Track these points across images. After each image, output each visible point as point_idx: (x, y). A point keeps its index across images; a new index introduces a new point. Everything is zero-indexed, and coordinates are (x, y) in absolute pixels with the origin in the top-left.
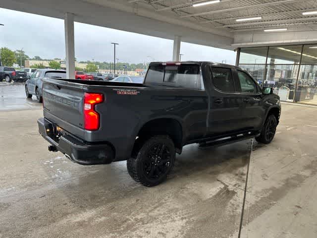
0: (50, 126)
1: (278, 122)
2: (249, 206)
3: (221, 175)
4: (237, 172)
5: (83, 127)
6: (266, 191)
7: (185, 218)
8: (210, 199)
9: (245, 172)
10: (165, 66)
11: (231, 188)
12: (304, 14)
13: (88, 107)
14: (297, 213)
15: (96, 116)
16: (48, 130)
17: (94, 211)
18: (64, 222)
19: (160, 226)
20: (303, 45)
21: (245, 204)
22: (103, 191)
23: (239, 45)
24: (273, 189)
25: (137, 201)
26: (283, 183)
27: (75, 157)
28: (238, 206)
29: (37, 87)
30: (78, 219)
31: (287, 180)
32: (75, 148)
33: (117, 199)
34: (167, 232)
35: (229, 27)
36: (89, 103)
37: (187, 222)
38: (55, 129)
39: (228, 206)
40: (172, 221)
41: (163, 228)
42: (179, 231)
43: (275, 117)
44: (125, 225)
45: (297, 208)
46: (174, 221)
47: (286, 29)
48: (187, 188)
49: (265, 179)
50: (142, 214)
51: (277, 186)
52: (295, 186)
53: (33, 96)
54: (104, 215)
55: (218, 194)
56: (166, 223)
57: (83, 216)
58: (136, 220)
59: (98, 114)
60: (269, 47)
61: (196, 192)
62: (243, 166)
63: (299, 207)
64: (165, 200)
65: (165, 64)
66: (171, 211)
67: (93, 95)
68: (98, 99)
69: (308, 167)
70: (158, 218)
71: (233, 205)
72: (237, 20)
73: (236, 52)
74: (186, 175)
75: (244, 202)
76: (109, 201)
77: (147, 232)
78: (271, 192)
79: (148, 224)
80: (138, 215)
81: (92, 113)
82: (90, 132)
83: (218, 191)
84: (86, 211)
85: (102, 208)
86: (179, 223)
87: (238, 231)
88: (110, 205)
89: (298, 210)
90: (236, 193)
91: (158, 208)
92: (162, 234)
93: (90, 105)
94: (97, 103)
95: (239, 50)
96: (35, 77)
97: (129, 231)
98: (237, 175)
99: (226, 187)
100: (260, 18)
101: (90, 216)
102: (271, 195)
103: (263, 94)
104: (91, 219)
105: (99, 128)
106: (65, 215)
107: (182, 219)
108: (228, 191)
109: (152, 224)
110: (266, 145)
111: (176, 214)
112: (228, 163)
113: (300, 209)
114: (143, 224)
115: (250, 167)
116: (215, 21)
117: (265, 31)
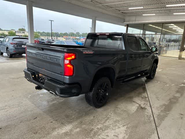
0: (33, 74)
1: (157, 67)
2: (156, 116)
3: (134, 99)
4: (143, 97)
5: (63, 74)
6: (161, 106)
7: (125, 125)
8: (134, 113)
9: (147, 96)
10: (98, 35)
11: (142, 106)
12: (167, 6)
13: (67, 62)
14: (182, 118)
15: (72, 67)
16: (33, 76)
17: (71, 125)
18: (55, 133)
19: (113, 131)
20: (163, 23)
21: (154, 115)
22: (72, 112)
23: (128, 23)
24: (164, 105)
25: (94, 117)
26: (169, 102)
27: (58, 93)
28: (150, 116)
29: (7, 48)
30: (63, 131)
31: (170, 99)
32: (58, 87)
33: (81, 116)
34: (118, 134)
35: (122, 13)
36: (67, 60)
37: (127, 128)
38: (38, 75)
39: (145, 116)
40: (118, 128)
41: (115, 132)
42: (125, 133)
43: (156, 64)
44: (93, 132)
45: (181, 115)
46: (119, 128)
47: (155, 14)
48: (119, 108)
49: (159, 100)
50: (100, 125)
51: (166, 103)
52: (175, 103)
53: (4, 53)
54: (77, 127)
55: (137, 110)
56: (116, 129)
57: (65, 128)
58: (98, 128)
59: (73, 66)
60: (144, 24)
61: (125, 109)
62: (144, 92)
63: (182, 114)
64: (110, 116)
65: (99, 34)
66: (115, 122)
67: (70, 54)
68: (73, 57)
69: (178, 92)
70: (110, 127)
71: (148, 116)
72: (129, 9)
73: (126, 27)
74: (116, 99)
75: (153, 114)
76: (77, 118)
77: (107, 136)
78: (164, 107)
79: (106, 131)
80: (98, 125)
81: (69, 66)
82: (68, 77)
83: (136, 108)
84: (66, 126)
85: (75, 123)
86: (123, 129)
87: (156, 130)
88: (79, 121)
89: (182, 116)
90: (146, 108)
91: (108, 121)
92: (116, 136)
93: (68, 61)
94: (72, 59)
95: (128, 26)
96: (5, 42)
97: (96, 136)
98: (143, 98)
99: (140, 105)
100: (142, 8)
101: (70, 128)
102: (165, 108)
103: (151, 51)
104: (71, 130)
105: (73, 75)
106: (54, 129)
107: (124, 126)
108: (142, 108)
109: (108, 131)
110: (152, 80)
111: (119, 123)
112: (135, 91)
113: (182, 115)
114: (103, 131)
115: (148, 93)
116: (115, 8)
117: (143, 15)
